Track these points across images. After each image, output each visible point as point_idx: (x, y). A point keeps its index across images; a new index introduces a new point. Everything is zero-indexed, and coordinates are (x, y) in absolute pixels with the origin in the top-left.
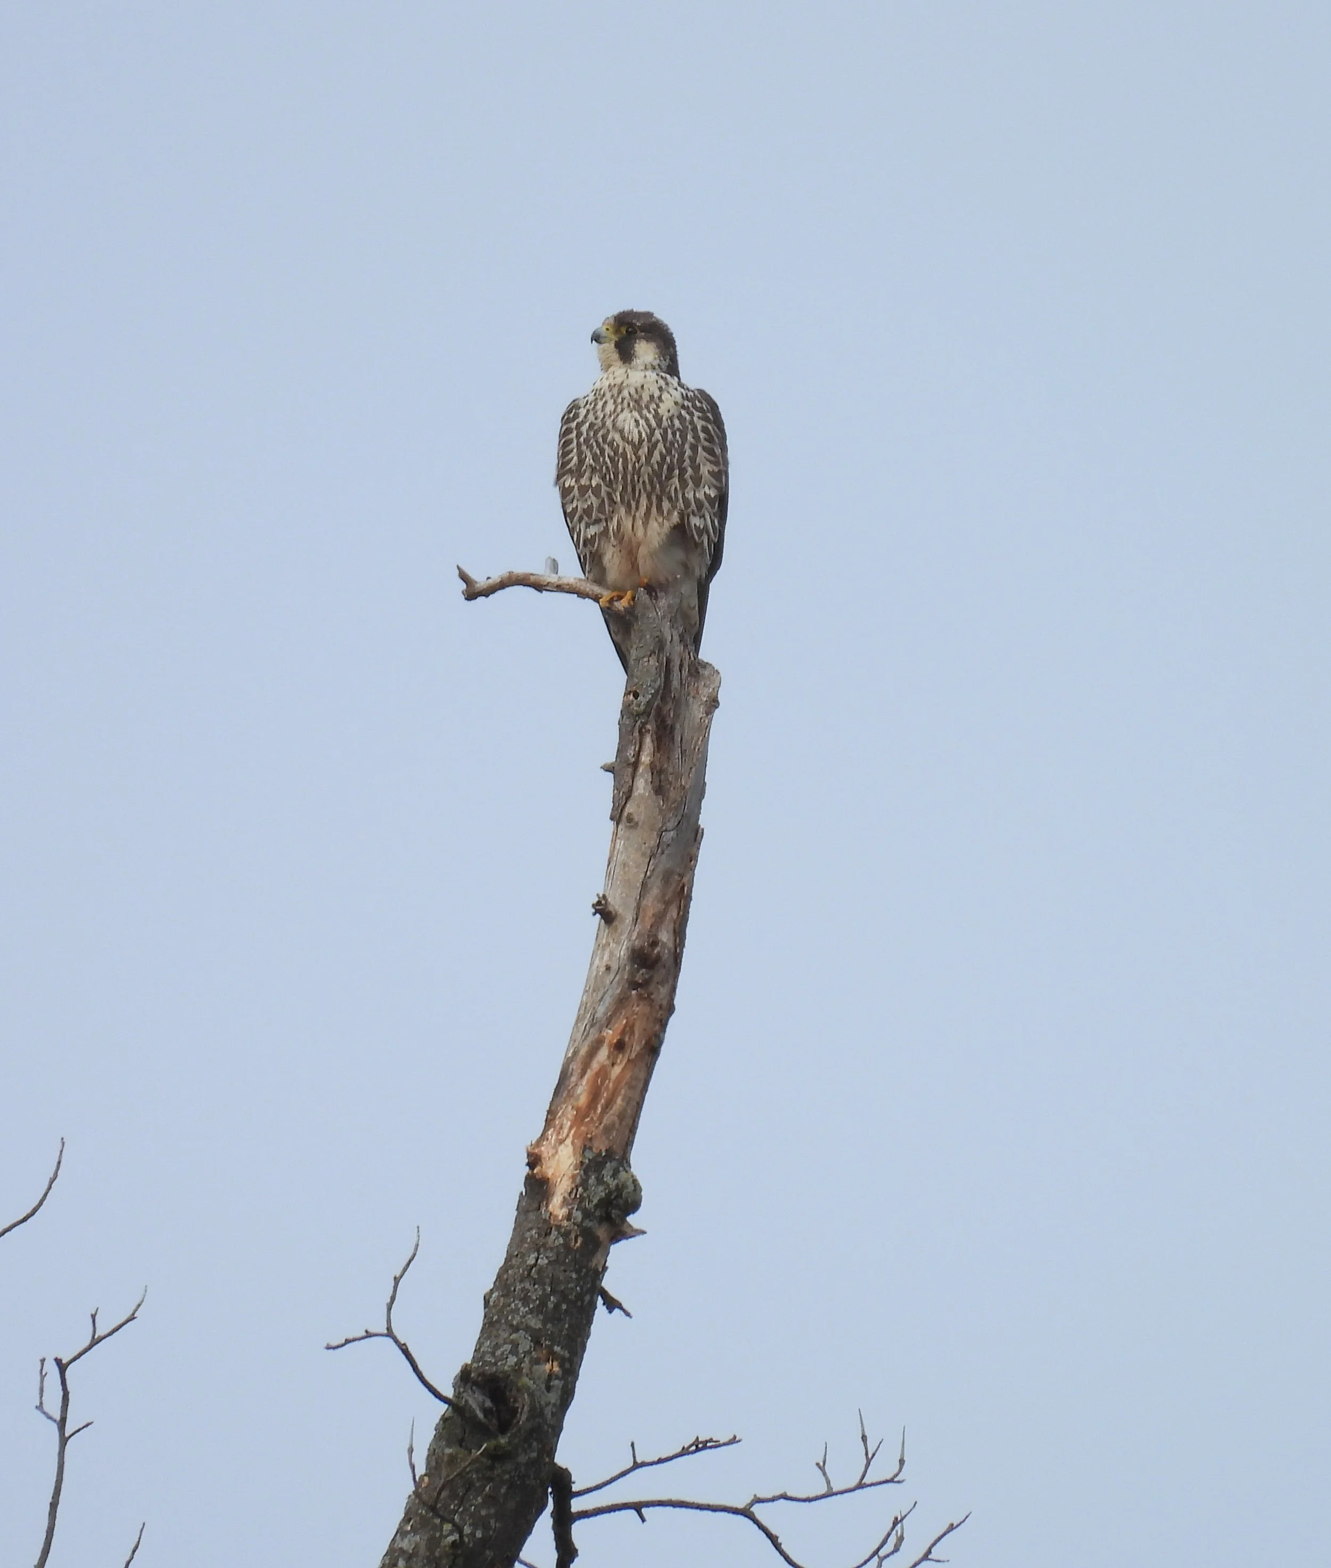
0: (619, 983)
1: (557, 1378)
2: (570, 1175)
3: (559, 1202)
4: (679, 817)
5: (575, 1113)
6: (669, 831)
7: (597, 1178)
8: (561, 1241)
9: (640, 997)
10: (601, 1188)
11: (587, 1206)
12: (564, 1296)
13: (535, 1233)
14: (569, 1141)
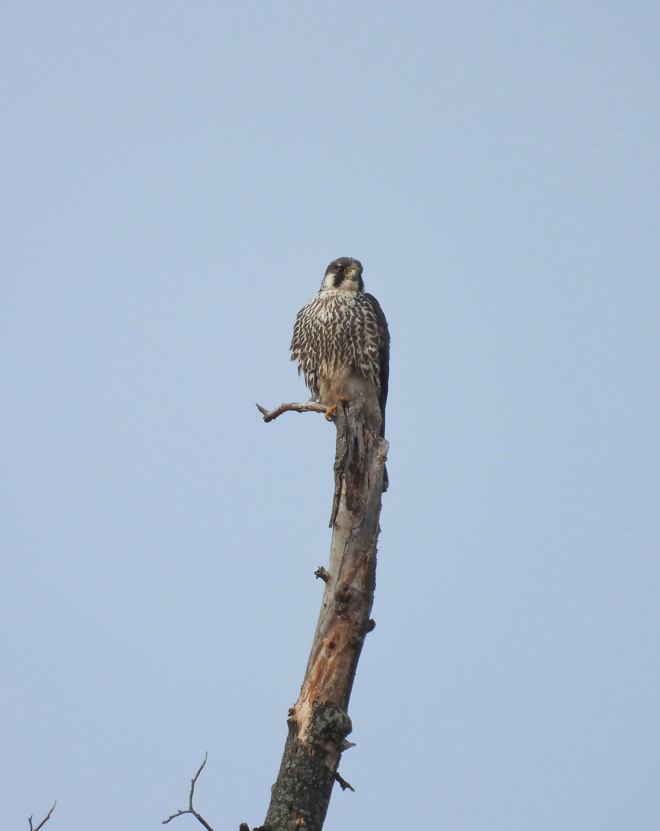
0: (330, 612)
1: (303, 826)
2: (308, 718)
3: (303, 732)
4: (361, 520)
5: (310, 685)
6: (356, 529)
7: (321, 718)
8: (303, 753)
9: (343, 619)
10: (323, 722)
11: (316, 733)
12: (305, 783)
13: (291, 751)
14: (307, 700)
